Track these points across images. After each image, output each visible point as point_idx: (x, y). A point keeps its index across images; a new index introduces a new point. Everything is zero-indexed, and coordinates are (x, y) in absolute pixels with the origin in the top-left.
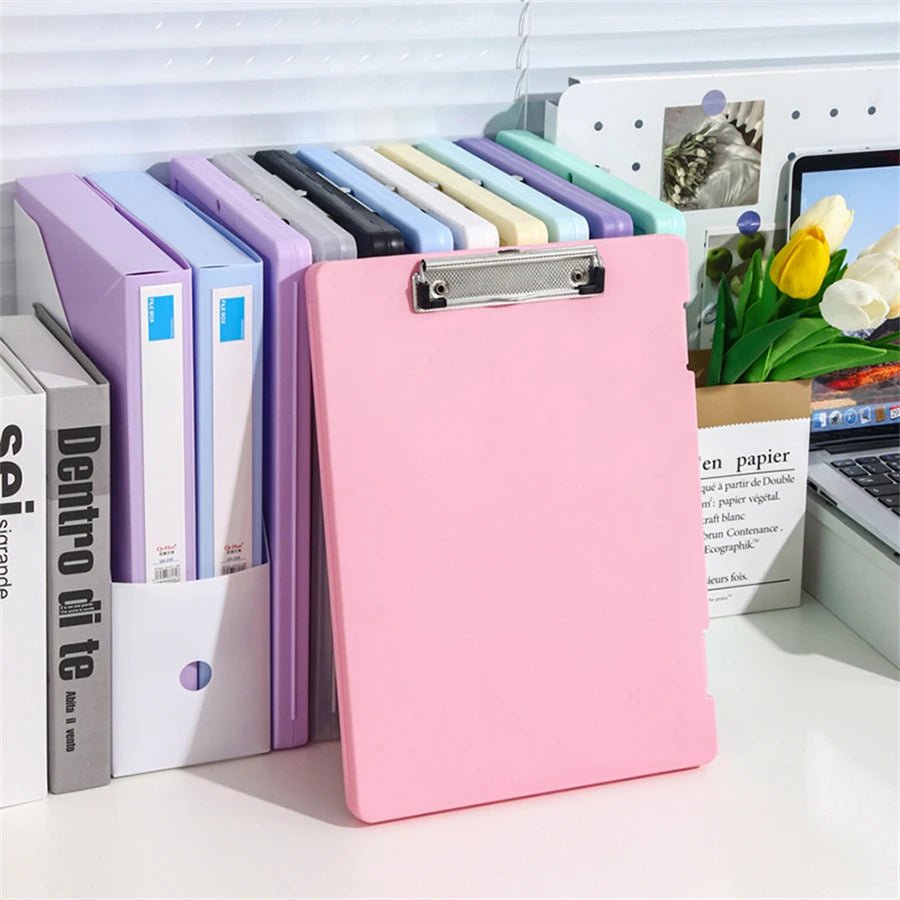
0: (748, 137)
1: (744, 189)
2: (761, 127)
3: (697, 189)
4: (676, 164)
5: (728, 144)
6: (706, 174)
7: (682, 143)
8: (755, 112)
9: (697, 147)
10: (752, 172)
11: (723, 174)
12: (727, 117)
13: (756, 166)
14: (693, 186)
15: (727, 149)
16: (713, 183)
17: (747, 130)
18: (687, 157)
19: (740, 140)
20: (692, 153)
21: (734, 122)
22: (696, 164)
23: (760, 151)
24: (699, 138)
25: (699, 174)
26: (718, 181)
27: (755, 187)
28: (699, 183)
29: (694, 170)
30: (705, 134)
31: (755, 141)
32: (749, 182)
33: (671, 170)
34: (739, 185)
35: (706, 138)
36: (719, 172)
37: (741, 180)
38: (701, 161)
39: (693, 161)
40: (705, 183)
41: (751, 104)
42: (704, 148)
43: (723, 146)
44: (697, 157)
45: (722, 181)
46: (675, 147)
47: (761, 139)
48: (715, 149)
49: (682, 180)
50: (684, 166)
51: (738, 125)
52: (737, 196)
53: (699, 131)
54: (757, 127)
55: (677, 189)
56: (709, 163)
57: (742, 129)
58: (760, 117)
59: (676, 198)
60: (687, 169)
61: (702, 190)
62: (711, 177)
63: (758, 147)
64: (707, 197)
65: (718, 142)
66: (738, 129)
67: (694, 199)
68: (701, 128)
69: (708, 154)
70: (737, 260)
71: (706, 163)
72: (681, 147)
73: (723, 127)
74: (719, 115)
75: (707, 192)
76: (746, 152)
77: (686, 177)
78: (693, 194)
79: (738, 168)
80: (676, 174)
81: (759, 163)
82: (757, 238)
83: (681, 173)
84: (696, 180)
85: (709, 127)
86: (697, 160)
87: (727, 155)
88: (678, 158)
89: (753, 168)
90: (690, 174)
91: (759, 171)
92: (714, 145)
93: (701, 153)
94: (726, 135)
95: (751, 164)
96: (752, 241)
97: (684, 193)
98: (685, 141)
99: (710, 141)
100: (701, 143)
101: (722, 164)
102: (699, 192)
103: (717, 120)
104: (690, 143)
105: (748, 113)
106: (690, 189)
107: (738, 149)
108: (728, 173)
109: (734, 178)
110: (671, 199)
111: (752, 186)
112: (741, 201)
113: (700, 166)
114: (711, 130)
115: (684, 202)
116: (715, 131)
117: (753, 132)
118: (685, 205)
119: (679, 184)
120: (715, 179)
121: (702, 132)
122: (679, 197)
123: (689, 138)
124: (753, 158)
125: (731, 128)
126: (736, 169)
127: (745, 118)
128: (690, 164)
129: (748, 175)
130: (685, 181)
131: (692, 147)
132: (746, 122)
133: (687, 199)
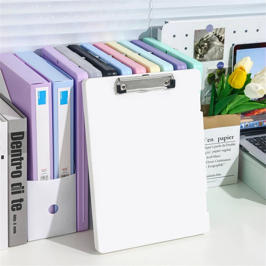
0: (220, 39)
1: (219, 55)
2: (224, 36)
3: (205, 55)
4: (198, 47)
5: (214, 41)
6: (207, 51)
8: (222, 31)
9: (204, 42)
10: (221, 50)
12: (214, 33)
13: (222, 48)
15: (214, 43)
16: (209, 53)
17: (220, 37)
18: (201, 45)
19: (217, 40)
20: (203, 44)
21: (216, 34)
22: (204, 47)
23: (224, 43)
24: (205, 39)
25: (205, 51)
26: (211, 53)
27: (222, 54)
29: (204, 49)
30: (207, 38)
31: (222, 40)
32: (220, 53)
33: (197, 50)
34: (217, 54)
35: (207, 39)
36: (211, 50)
37: (218, 52)
38: (206, 46)
39: (203, 46)
40: (207, 53)
41: (221, 29)
42: (207, 43)
44: (204, 45)
46: (198, 42)
47: (224, 40)
48: (210, 43)
49: (200, 53)
51: (217, 35)
52: (217, 57)
53: (205, 37)
54: (223, 36)
55: (198, 55)
56: (208, 47)
58: (224, 33)
59: (198, 58)
60: (201, 49)
61: (206, 55)
62: (209, 51)
63: (223, 42)
64: (208, 58)
65: (211, 41)
66: (217, 36)
67: (204, 58)
68: (206, 36)
69: (208, 44)
70: (217, 77)
71: (207, 47)
72: (200, 42)
73: (212, 36)
74: (211, 32)
75: (208, 56)
76: (219, 44)
77: (201, 52)
78: (203, 57)
80: (198, 50)
81: (223, 47)
82: (223, 70)
83: (199, 50)
84: (204, 52)
85: (208, 36)
86: (204, 46)
87: (214, 45)
88: (199, 45)
91: (223, 49)
93: (206, 44)
94: (213, 38)
95: (220, 47)
96: (221, 71)
97: (201, 57)
98: (201, 40)
99: (208, 40)
100: (206, 41)
101: (212, 47)
102: (205, 56)
103: (211, 34)
104: (202, 41)
105: (220, 31)
106: (202, 55)
107: (217, 43)
108: (214, 50)
109: (216, 52)
111: (221, 54)
112: (219, 58)
113: (205, 48)
114: (209, 37)
115: (200, 59)
116: (210, 37)
118: (201, 60)
121: (206, 38)
122: (199, 58)
123: (202, 39)
124: (222, 45)
125: (215, 36)
126: (216, 49)
127: (219, 33)
128: (203, 47)
129: (220, 51)
130: (201, 53)
131: (203, 42)
132: (219, 34)
133: (201, 58)
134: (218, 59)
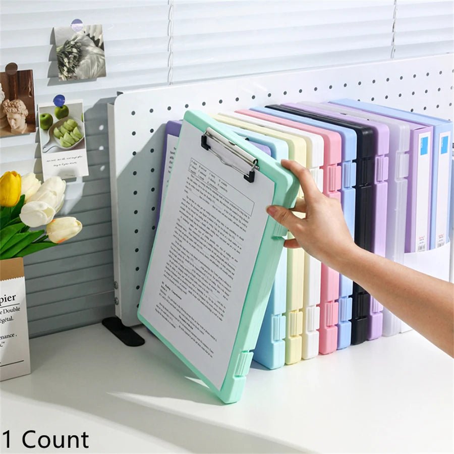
0: (97, 43)
1: (99, 70)
2: (102, 37)
3: (75, 69)
4: (63, 56)
5: (87, 46)
6: (79, 61)
7: (64, 45)
8: (98, 31)
9: (72, 47)
10: (101, 60)
11: (87, 61)
12: (85, 32)
13: (103, 58)
14: (73, 67)
15: (87, 48)
16: (83, 66)
17: (96, 39)
18: (68, 52)
19: (92, 44)
20: (70, 50)
21: (88, 35)
22: (73, 56)
23: (103, 50)
24: (72, 43)
25: (75, 61)
26: (85, 64)
27: (104, 67)
28: (76, 66)
29: (73, 59)
30: (75, 41)
31: (100, 44)
32: (101, 65)
33: (61, 59)
34: (96, 67)
35: (76, 43)
36: (85, 60)
37: (96, 64)
38: (75, 54)
39: (71, 54)
40: (79, 66)
41: (95, 27)
42: (76, 48)
43: (85, 47)
44: (72, 52)
45: (87, 65)
46: (61, 47)
47: (103, 44)
48: (81, 48)
49: (67, 64)
50: (67, 56)
51: (91, 36)
52: (96, 73)
53: (72, 39)
54: (100, 38)
55: (65, 69)
56: (79, 55)
57: (93, 38)
58: (101, 33)
59: (65, 73)
60: (69, 59)
61: (78, 68)
62: (81, 63)
63: (102, 48)
64: (81, 73)
65: (82, 45)
66: (91, 38)
67: (74, 74)
68: (73, 38)
69: (78, 51)
70: (55, 120)
71: (78, 56)
72: (64, 47)
73: (83, 37)
74: (81, 31)
75: (80, 70)
76: (97, 50)
77: (69, 63)
78: (73, 72)
79: (94, 59)
80: (64, 61)
81: (104, 56)
82: (64, 108)
83: (66, 60)
84: (74, 64)
85: (76, 38)
86: (73, 54)
87: (87, 52)
88: (63, 52)
89: (102, 58)
90: (71, 61)
91: (104, 60)
92: (80, 46)
93: (75, 50)
94: (85, 41)
95: (98, 55)
96: (62, 109)
97: (69, 71)
98: (66, 44)
99: (78, 44)
100: (74, 45)
101: (86, 56)
102: (76, 70)
103: (80, 35)
104: (68, 45)
105: (94, 31)
106: (72, 69)
107: (92, 49)
108: (89, 61)
109: (92, 63)
110: (63, 74)
111: (102, 68)
112: (99, 73)
113: (75, 57)
114: (78, 39)
115: (70, 76)
117: (99, 40)
118: (71, 77)
119: (66, 66)
120: (84, 63)
121: (74, 40)
122: (67, 73)
123: (67, 43)
124: (100, 53)
125: (87, 38)
126: (93, 59)
127: (93, 33)
128: (70, 56)
129: (99, 62)
130: (69, 65)
131: (70, 47)
132: (94, 35)
133: (71, 74)
134: (97, 75)
